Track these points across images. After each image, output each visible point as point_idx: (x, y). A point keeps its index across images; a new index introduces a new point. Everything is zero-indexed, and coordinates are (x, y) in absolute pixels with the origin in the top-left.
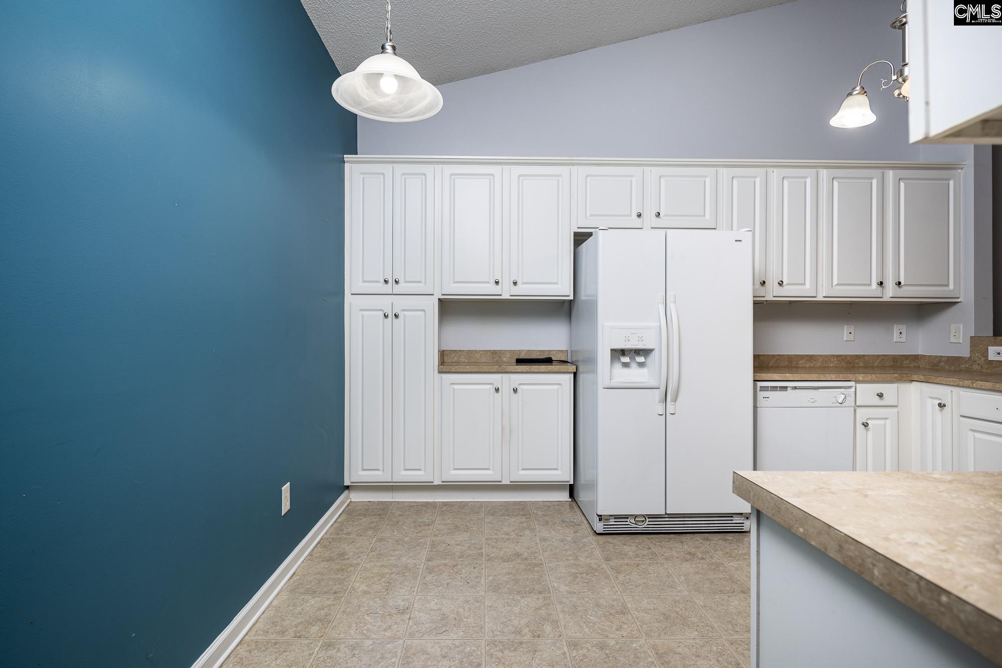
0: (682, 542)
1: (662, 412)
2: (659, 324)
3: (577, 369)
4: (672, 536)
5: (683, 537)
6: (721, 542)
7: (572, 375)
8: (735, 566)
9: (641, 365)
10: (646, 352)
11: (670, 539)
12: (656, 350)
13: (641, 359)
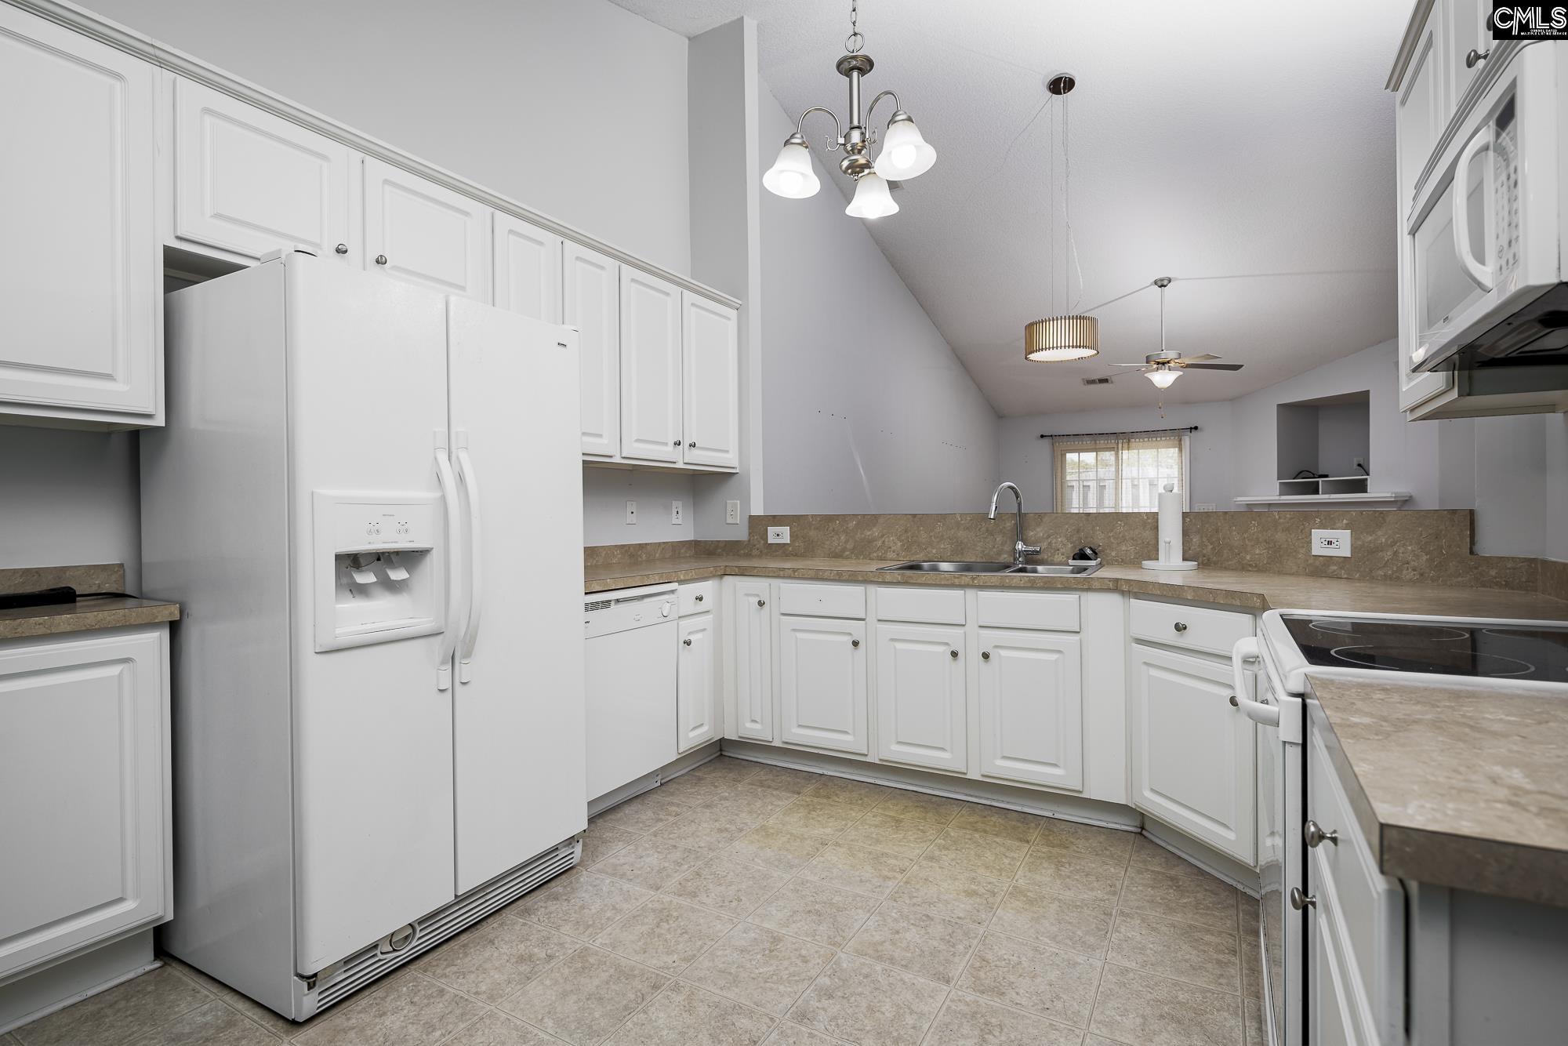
0: (492, 942)
1: (446, 684)
2: (438, 494)
3: (181, 612)
4: (464, 938)
5: (486, 929)
6: (553, 906)
7: (165, 634)
8: (607, 942)
9: (393, 587)
10: (410, 558)
11: (464, 946)
12: (434, 552)
13: (397, 575)
